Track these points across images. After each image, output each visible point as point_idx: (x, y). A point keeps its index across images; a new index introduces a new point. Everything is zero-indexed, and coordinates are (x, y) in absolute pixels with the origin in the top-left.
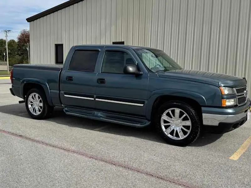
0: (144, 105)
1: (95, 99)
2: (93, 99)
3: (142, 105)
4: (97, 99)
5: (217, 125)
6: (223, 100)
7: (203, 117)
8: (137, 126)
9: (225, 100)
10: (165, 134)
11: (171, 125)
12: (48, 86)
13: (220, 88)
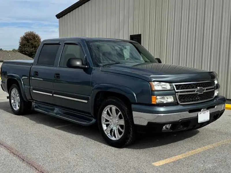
0: (88, 102)
1: (53, 95)
2: (51, 95)
3: (86, 101)
4: (54, 95)
5: (146, 125)
6: (152, 96)
7: (134, 116)
8: (83, 124)
9: (155, 96)
10: (105, 134)
11: (110, 123)
12: (22, 82)
13: (150, 83)
